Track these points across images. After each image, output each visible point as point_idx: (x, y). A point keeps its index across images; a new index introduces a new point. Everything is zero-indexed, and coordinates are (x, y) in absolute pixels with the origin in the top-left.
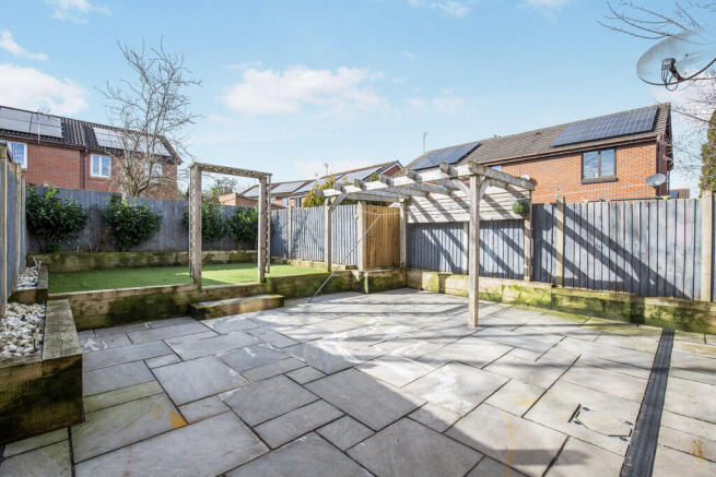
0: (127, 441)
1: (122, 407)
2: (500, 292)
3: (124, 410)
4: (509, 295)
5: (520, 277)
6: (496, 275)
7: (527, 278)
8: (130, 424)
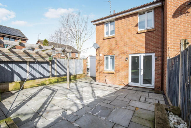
0: (147, 111)
1: (144, 118)
2: (45, 82)
3: (145, 117)
4: (48, 82)
5: (49, 77)
6: (40, 78)
7: (51, 77)
8: (145, 113)
